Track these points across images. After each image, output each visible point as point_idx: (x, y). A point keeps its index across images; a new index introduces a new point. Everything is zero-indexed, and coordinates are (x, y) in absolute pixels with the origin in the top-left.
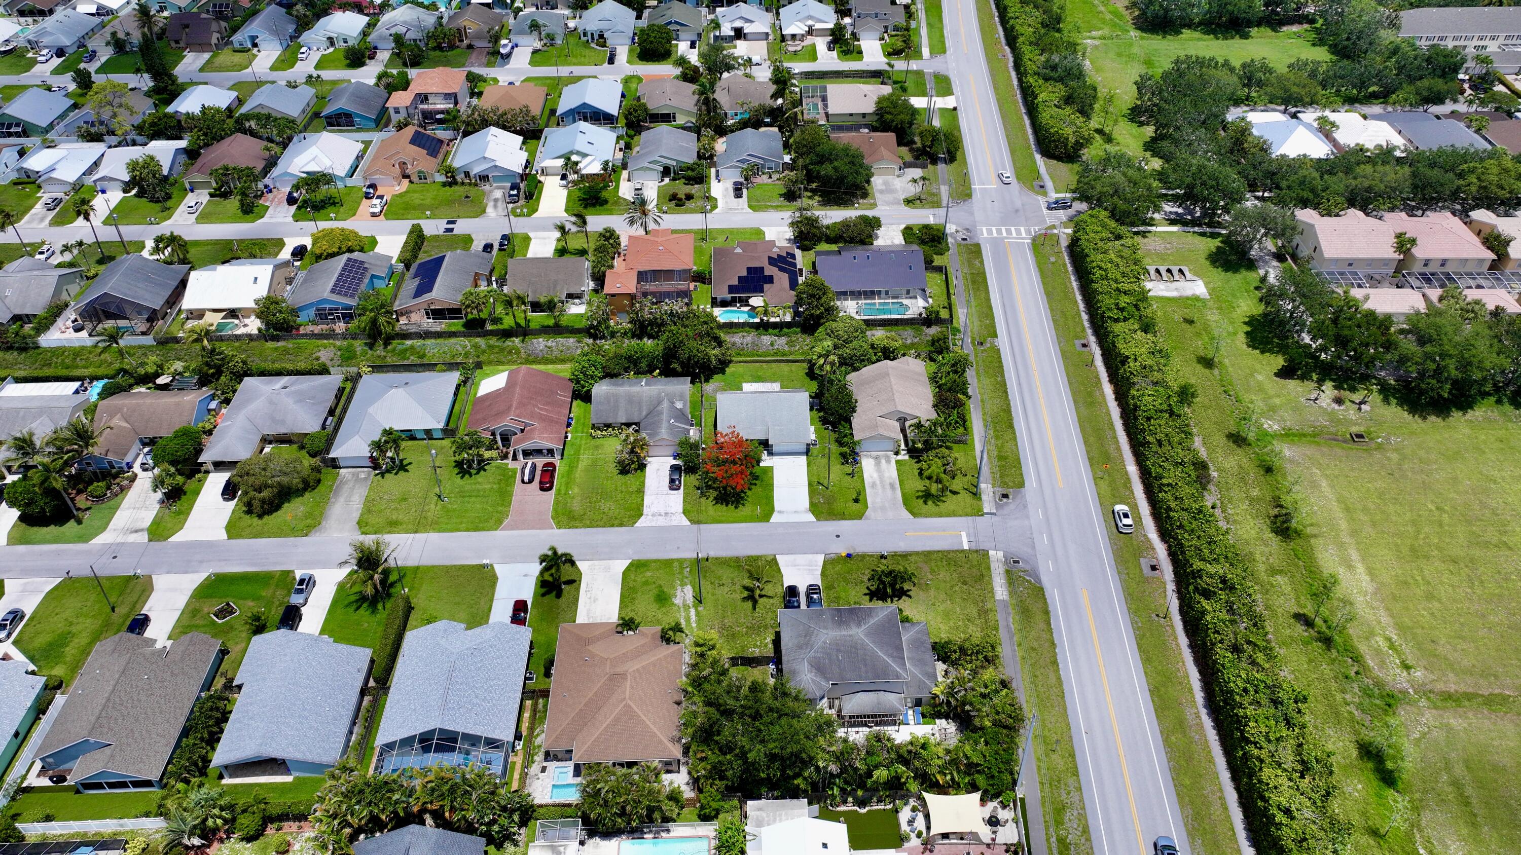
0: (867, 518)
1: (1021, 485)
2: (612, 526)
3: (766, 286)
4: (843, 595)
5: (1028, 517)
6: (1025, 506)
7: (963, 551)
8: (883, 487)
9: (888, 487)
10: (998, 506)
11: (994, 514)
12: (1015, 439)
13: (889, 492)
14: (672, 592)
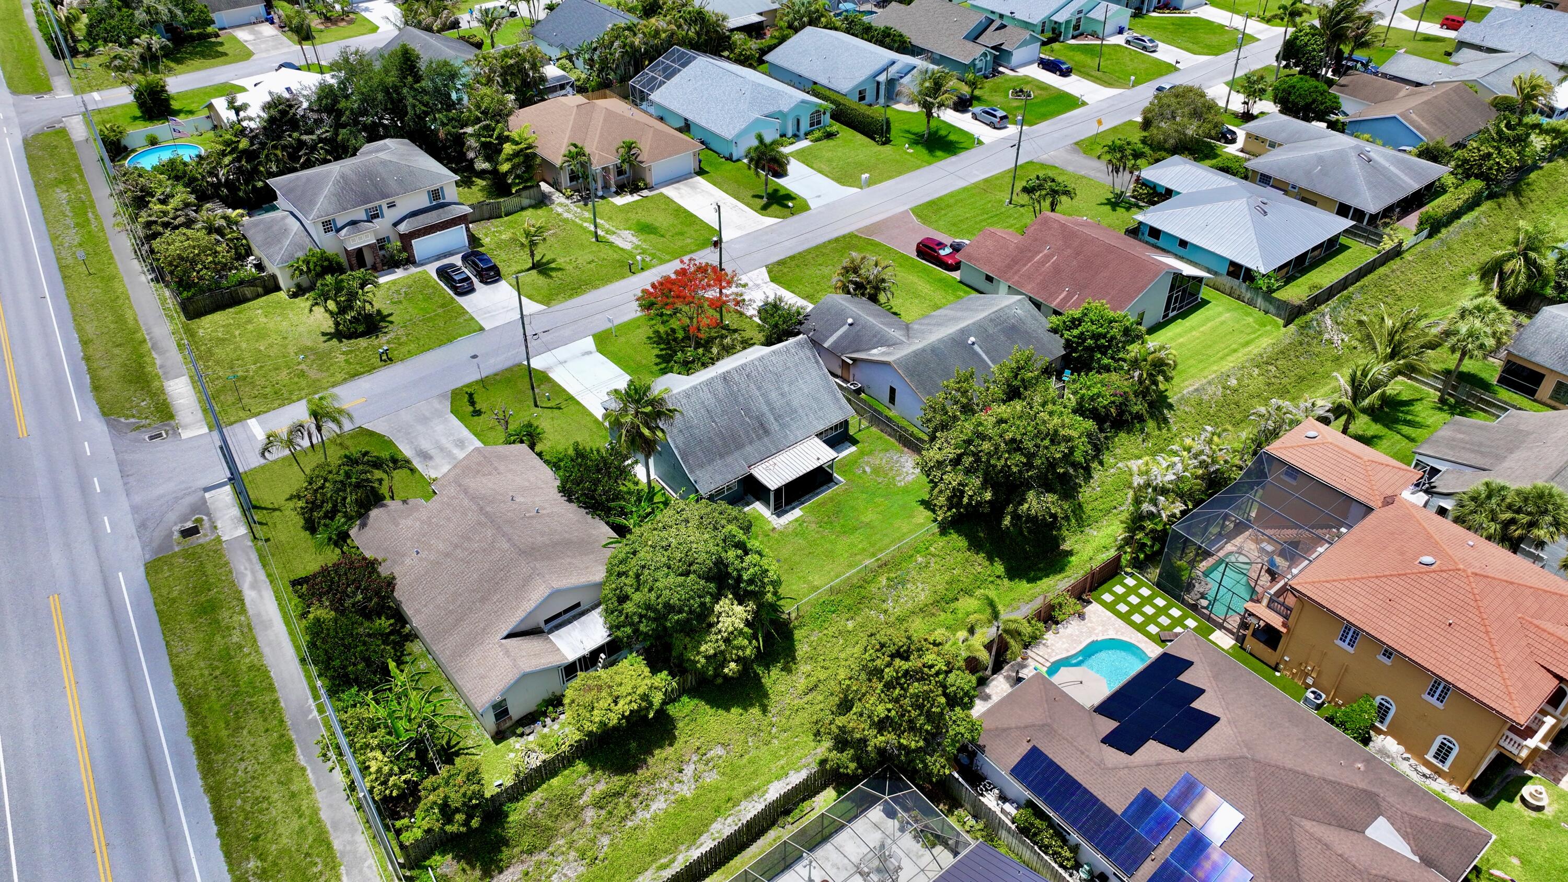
0: (442, 396)
1: (152, 568)
2: (792, 258)
3: (1108, 725)
4: (423, 305)
5: (135, 509)
6: (142, 526)
7: (256, 415)
8: (442, 449)
9: (432, 452)
10: (202, 507)
11: (207, 489)
12: (178, 670)
13: (426, 445)
14: (642, 237)
